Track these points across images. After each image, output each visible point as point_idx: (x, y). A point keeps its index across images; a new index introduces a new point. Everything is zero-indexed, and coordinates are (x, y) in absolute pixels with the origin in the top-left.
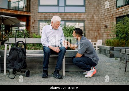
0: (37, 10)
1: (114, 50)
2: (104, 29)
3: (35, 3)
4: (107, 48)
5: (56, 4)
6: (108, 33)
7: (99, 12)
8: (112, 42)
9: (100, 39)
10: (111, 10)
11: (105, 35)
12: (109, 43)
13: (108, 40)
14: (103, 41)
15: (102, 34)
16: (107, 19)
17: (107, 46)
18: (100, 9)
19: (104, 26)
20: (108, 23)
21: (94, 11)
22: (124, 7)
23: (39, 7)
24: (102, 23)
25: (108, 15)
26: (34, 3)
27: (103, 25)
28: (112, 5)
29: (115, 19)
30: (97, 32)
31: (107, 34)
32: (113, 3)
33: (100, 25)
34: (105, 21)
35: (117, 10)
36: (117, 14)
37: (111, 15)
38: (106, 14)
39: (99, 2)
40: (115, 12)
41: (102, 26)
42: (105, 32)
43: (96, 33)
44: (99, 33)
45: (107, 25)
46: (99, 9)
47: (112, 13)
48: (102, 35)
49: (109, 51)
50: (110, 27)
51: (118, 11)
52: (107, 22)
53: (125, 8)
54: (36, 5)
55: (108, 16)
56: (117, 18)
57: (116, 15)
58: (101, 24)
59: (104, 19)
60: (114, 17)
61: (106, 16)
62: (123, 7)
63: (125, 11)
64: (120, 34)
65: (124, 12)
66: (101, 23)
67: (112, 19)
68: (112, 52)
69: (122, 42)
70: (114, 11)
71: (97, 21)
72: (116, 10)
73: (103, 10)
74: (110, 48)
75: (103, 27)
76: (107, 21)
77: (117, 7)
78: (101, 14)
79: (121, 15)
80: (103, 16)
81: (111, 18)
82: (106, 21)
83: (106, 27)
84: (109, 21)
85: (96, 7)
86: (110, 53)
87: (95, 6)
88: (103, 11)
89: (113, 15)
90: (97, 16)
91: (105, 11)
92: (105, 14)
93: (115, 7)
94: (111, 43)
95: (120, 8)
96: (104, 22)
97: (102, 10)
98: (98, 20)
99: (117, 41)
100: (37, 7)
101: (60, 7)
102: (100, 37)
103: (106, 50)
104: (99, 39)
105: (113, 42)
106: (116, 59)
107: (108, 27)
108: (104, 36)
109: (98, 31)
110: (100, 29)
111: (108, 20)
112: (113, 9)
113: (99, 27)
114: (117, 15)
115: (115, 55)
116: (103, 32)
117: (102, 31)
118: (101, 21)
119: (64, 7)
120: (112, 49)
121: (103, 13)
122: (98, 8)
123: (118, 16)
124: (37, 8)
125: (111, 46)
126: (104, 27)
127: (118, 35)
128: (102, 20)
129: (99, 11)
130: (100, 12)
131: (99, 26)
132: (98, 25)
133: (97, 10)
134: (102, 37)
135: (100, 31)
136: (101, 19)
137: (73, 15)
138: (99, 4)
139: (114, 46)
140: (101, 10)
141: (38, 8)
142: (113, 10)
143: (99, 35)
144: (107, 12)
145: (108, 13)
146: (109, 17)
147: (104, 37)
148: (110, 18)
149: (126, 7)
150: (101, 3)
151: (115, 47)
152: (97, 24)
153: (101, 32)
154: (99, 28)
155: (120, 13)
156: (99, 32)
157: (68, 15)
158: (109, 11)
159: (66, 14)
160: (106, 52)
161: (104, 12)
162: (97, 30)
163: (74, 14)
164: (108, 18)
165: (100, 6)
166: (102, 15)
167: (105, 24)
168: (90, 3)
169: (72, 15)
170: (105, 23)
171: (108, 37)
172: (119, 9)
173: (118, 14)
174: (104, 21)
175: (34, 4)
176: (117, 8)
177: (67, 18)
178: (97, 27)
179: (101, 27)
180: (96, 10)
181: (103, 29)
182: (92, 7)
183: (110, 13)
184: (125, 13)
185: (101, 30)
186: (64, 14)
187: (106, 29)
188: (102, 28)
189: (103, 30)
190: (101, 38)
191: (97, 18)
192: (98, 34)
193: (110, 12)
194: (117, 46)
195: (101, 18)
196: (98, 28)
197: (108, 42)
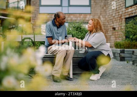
0: (38, 11)
1: (125, 52)
2: (111, 32)
3: (36, 2)
4: (116, 50)
5: (59, 4)
6: (116, 36)
7: (106, 13)
8: (122, 44)
10: (119, 10)
11: (113, 38)
12: (118, 45)
13: (118, 43)
14: (110, 44)
15: (109, 37)
16: (115, 20)
17: (116, 48)
18: (107, 9)
19: (112, 28)
21: (101, 11)
22: (134, 6)
23: (41, 8)
24: (110, 24)
25: (116, 15)
26: (35, 3)
27: (110, 27)
28: (120, 5)
29: (124, 20)
31: (115, 37)
32: (122, 3)
33: (107, 27)
34: (113, 23)
35: (126, 10)
36: (126, 14)
37: (120, 16)
38: (114, 15)
39: (106, 2)
40: (124, 12)
42: (113, 35)
45: (115, 27)
46: (106, 9)
47: (121, 13)
48: (110, 38)
49: (119, 54)
50: (119, 29)
51: (127, 11)
52: (115, 24)
53: (135, 8)
54: (37, 5)
55: (116, 17)
56: (126, 18)
57: (125, 16)
58: (109, 26)
59: (112, 21)
60: (123, 17)
61: (114, 16)
62: (133, 7)
63: (135, 11)
64: (131, 35)
65: (134, 12)
66: (108, 25)
67: (120, 20)
68: (123, 55)
69: (133, 44)
70: (123, 11)
71: (103, 23)
72: (125, 10)
73: (111, 10)
74: (121, 50)
75: (110, 29)
76: (115, 23)
78: (108, 15)
79: (131, 15)
80: (111, 17)
81: (119, 20)
82: (114, 22)
83: (114, 29)
84: (117, 22)
85: (103, 8)
86: (120, 56)
87: (102, 6)
88: (110, 12)
90: (104, 17)
92: (112, 15)
93: (124, 7)
94: (120, 45)
95: (130, 8)
96: (112, 24)
97: (109, 11)
98: (105, 21)
99: (127, 43)
100: (38, 8)
101: (63, 8)
103: (115, 53)
106: (128, 63)
107: (117, 29)
108: (112, 39)
109: (106, 33)
110: (108, 31)
112: (122, 9)
113: (106, 29)
114: (126, 15)
115: (126, 58)
116: (110, 34)
117: (109, 33)
118: (108, 22)
119: (67, 7)
120: (123, 52)
121: (111, 14)
122: (105, 8)
123: (127, 16)
124: (38, 9)
125: (121, 48)
126: (112, 29)
127: (129, 36)
128: (109, 21)
129: (106, 12)
130: (107, 12)
131: (106, 28)
132: (104, 27)
133: (104, 11)
134: (110, 40)
135: (108, 33)
136: (108, 20)
138: (106, 4)
140: (108, 10)
141: (39, 9)
142: (122, 10)
144: (114, 12)
145: (116, 13)
147: (111, 40)
148: (119, 18)
150: (108, 3)
151: (125, 49)
154: (106, 31)
155: (129, 13)
156: (107, 35)
157: (72, 17)
158: (117, 12)
159: (70, 16)
160: (116, 55)
161: (112, 12)
163: (78, 15)
164: (116, 19)
165: (106, 6)
166: (110, 16)
167: (113, 26)
168: (96, 3)
169: (76, 16)
170: (112, 25)
171: (116, 40)
172: (128, 9)
173: (128, 15)
174: (112, 23)
175: (35, 4)
177: (71, 20)
178: (104, 29)
179: (108, 29)
180: (102, 10)
181: (111, 31)
182: (98, 7)
183: (119, 14)
184: (135, 13)
185: (108, 32)
186: (68, 16)
187: (114, 31)
188: (109, 30)
189: (110, 32)
190: (108, 41)
191: (104, 19)
193: (118, 13)
194: (128, 49)
195: (108, 19)
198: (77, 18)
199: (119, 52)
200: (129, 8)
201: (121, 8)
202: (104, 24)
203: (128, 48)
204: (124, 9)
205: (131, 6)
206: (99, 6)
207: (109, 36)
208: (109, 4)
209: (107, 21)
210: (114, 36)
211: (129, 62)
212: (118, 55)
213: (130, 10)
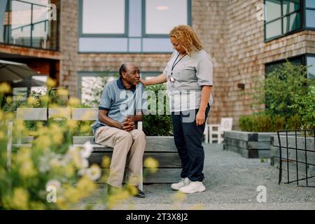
0: (74, 47)
1: (259, 140)
2: (236, 94)
3: (72, 28)
4: (241, 135)
5: (122, 31)
6: (246, 103)
7: (224, 52)
8: (253, 121)
9: (227, 116)
10: (251, 46)
11: (239, 106)
12: (247, 123)
13: (245, 119)
14: (234, 121)
15: (231, 104)
16: (244, 69)
17: (243, 131)
18: (226, 43)
19: (236, 84)
20: (245, 79)
21: (213, 48)
22: (283, 39)
23: (82, 40)
24: (233, 77)
25: (246, 57)
26: (68, 29)
27: (234, 82)
28: (254, 34)
29: (262, 67)
30: (220, 99)
31: (244, 105)
32: (258, 30)
33: (227, 82)
34: (239, 74)
35: (267, 46)
36: (267, 55)
37: (253, 59)
38: (240, 57)
39: (225, 28)
40: (262, 51)
41: (232, 84)
42: (239, 100)
43: (219, 101)
44: (224, 102)
45: (244, 82)
46: (224, 44)
47: (255, 53)
48: (233, 106)
49: (247, 142)
50: (251, 88)
51: (268, 49)
52: (243, 76)
53: (285, 42)
54: (73, 34)
55: (245, 61)
56: (267, 65)
57: (263, 58)
58: (230, 80)
59: (236, 69)
60: (260, 62)
61: (241, 60)
62: (280, 40)
63: (286, 49)
64: (273, 102)
65: (283, 50)
66: (229, 77)
67: (254, 69)
68: (254, 145)
69: (277, 121)
70: (260, 49)
71: (219, 73)
72: (265, 47)
73: (234, 46)
74: (249, 135)
75: (234, 86)
76: (244, 73)
77: (265, 39)
78: (229, 55)
79: (277, 58)
80: (234, 61)
81: (252, 67)
82: (241, 72)
83: (242, 86)
84: (247, 72)
85: (218, 40)
86: (248, 147)
87: (215, 37)
88: (233, 49)
89: (256, 59)
90: (220, 60)
91: (240, 49)
92: (237, 56)
93: (262, 39)
94: (251, 124)
95: (274, 42)
96: (236, 76)
97: (231, 47)
98: (222, 70)
99: (264, 119)
100: (76, 39)
101: (131, 40)
102: (227, 112)
103: (239, 140)
104: (224, 117)
105: (255, 120)
106: (262, 161)
107: (247, 87)
108: (237, 108)
109: (222, 96)
110: (228, 92)
111: (245, 71)
112: (258, 43)
113: (224, 88)
114: (266, 58)
115: (260, 152)
116: (234, 99)
117: (231, 96)
118: (229, 72)
119: (140, 40)
120: (254, 138)
121: (235, 54)
122: (221, 41)
123: (269, 60)
124: (75, 42)
125: (251, 131)
126: (236, 88)
127: (269, 104)
128: (230, 70)
129: (224, 49)
130: (227, 51)
131: (223, 85)
132: (221, 82)
133: (220, 48)
134: (233, 111)
135: (228, 96)
136: (229, 68)
137: (161, 59)
138: (226, 32)
139: (259, 131)
140: (229, 46)
141: (78, 42)
142: (257, 46)
143: (224, 106)
144: (243, 51)
145: (245, 53)
146: (249, 63)
147: (236, 111)
148: (251, 64)
149: (287, 40)
150: (228, 30)
151: (259, 133)
152: (220, 80)
153: (229, 100)
154: (225, 91)
155: (273, 53)
156: (226, 99)
157: (150, 60)
158: (248, 50)
159: (145, 57)
160: (241, 145)
161: (237, 51)
162: (219, 95)
163: (163, 56)
164: (246, 66)
165: (225, 37)
166: (233, 59)
167: (239, 80)
168: (203, 30)
169: (160, 57)
170: (238, 78)
171: (246, 110)
172: (270, 45)
173: (270, 56)
174: (237, 73)
175: (69, 32)
176: (267, 41)
177: (149, 67)
178: (221, 87)
179: (229, 87)
180: (217, 46)
181: (234, 91)
182: (208, 39)
183: (251, 54)
184: (285, 53)
185: (230, 94)
186: (141, 57)
187: (242, 92)
188: (231, 89)
189: (233, 94)
190: (230, 114)
191: (221, 65)
192: (222, 104)
193: (250, 52)
194: (266, 131)
195: (229, 65)
196: (222, 90)
197: (244, 122)
198: (161, 62)
199: (247, 140)
200: (271, 43)
201: (255, 42)
202: (221, 75)
203: (266, 129)
204: (262, 45)
205: (277, 38)
206: (209, 36)
207: (230, 102)
208: (230, 31)
209: (225, 70)
210: (241, 103)
211: (265, 160)
212: (245, 144)
213: (274, 46)
